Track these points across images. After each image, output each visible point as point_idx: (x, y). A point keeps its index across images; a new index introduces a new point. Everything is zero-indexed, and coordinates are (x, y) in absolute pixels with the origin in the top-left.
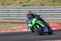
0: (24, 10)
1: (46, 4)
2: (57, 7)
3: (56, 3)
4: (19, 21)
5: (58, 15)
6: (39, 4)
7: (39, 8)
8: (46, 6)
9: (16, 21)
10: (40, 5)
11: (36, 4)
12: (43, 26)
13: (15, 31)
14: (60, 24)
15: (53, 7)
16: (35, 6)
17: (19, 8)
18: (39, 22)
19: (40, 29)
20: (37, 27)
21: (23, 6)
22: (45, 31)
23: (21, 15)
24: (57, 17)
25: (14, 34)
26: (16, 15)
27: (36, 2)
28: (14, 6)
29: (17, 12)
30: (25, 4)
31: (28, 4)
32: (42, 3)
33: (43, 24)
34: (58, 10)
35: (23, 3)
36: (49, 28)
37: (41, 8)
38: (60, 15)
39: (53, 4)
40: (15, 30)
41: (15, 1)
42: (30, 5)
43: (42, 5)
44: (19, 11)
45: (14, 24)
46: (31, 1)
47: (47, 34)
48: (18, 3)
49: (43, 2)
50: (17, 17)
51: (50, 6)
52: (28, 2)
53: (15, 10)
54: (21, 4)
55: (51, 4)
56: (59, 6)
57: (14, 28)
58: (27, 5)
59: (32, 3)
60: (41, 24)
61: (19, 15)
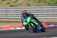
0: (12, 10)
1: (32, 4)
2: (42, 7)
3: (41, 4)
4: (7, 20)
5: (44, 14)
6: (25, 5)
7: (25, 8)
8: (32, 6)
9: (3, 20)
10: (27, 5)
11: (23, 4)
12: (37, 24)
13: (3, 30)
14: (45, 23)
15: (39, 7)
16: (22, 6)
17: (7, 8)
18: (33, 21)
19: (34, 27)
20: (31, 25)
21: (11, 6)
22: (39, 28)
23: (8, 14)
24: (42, 16)
25: (2, 33)
26: (4, 14)
27: (23, 2)
28: (2, 6)
29: (5, 12)
30: (13, 5)
31: (15, 4)
32: (28, 3)
33: (37, 22)
34: (43, 10)
35: (11, 4)
36: (42, 26)
37: (27, 8)
38: (45, 14)
39: (39, 5)
40: (3, 28)
41: (3, 2)
42: (17, 5)
43: (28, 5)
44: (7, 11)
45: (2, 23)
46: (18, 2)
47: (40, 31)
48: (6, 3)
49: (30, 2)
50: (5, 16)
51: (36, 6)
52: (15, 2)
53: (3, 10)
54: (9, 5)
55: (36, 4)
56: (44, 6)
57: (2, 27)
58: (14, 6)
59: (19, 4)
60: (35, 23)
61: (7, 15)
